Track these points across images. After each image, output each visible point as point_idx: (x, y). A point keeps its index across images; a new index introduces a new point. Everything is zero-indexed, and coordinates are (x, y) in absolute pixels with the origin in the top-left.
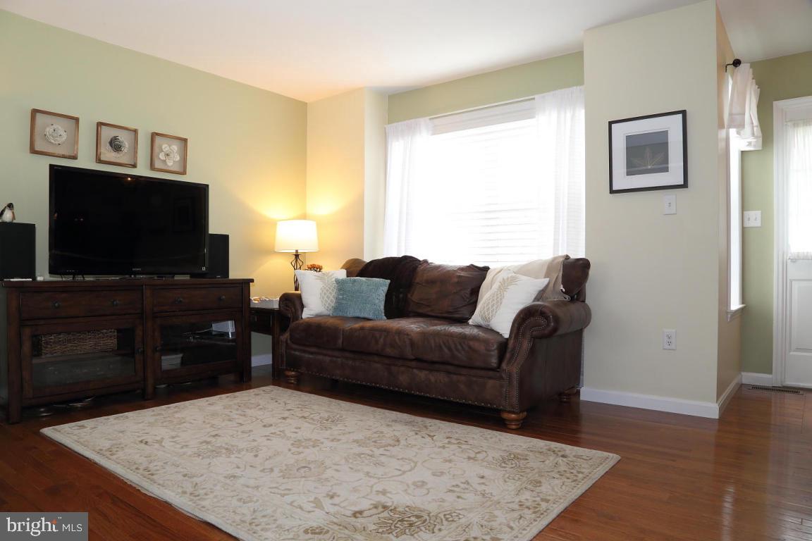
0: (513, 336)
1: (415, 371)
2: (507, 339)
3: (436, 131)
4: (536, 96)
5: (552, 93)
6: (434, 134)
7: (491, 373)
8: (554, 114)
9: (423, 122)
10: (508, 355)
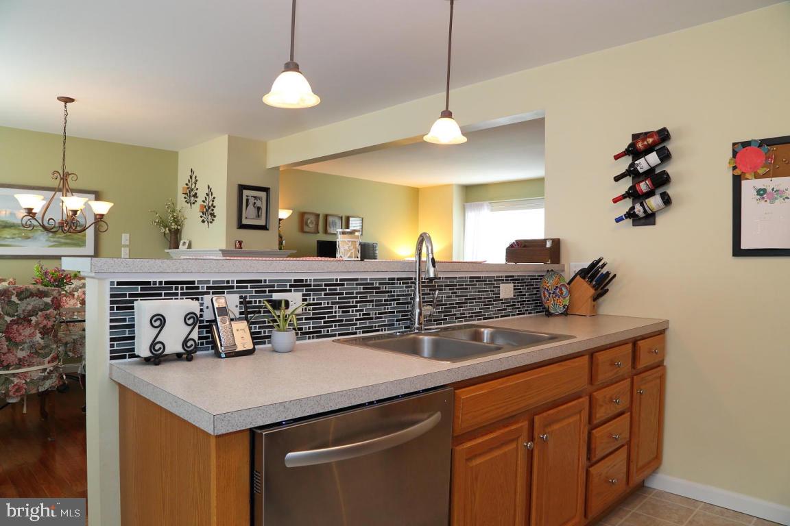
3: (492, 210)
9: (486, 203)
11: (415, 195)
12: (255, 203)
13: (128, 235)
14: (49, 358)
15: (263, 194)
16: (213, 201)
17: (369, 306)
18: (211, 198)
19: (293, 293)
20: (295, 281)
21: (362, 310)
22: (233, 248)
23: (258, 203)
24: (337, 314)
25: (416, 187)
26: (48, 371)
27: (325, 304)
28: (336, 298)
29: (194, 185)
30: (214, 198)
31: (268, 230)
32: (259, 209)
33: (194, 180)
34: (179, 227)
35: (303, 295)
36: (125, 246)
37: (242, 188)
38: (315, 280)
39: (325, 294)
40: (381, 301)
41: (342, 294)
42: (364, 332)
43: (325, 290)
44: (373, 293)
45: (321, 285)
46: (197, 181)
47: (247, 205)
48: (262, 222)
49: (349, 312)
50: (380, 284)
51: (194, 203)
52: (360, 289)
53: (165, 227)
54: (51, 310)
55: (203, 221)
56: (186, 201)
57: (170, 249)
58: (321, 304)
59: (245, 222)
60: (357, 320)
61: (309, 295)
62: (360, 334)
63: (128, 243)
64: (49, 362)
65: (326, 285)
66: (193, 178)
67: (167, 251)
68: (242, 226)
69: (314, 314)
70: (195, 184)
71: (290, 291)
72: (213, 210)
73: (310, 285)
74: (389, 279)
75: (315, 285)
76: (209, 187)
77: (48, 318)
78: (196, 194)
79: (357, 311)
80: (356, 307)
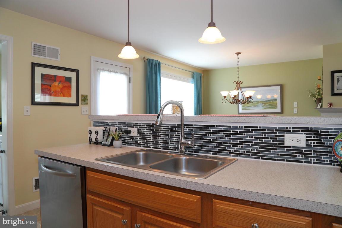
13: (297, 103)
17: (167, 137)
19: (134, 128)
20: (135, 123)
21: (163, 139)
24: (152, 139)
27: (146, 133)
28: (151, 132)
35: (138, 129)
36: (295, 108)
38: (142, 123)
39: (146, 130)
40: (173, 135)
41: (154, 130)
42: (164, 149)
43: (146, 128)
44: (168, 131)
45: (144, 126)
47: (338, 82)
49: (157, 138)
50: (172, 127)
52: (162, 129)
58: (145, 133)
60: (160, 142)
61: (140, 129)
62: (162, 149)
65: (147, 126)
69: (142, 137)
71: (133, 127)
73: (140, 125)
74: (177, 125)
75: (142, 126)
79: (160, 138)
80: (160, 136)
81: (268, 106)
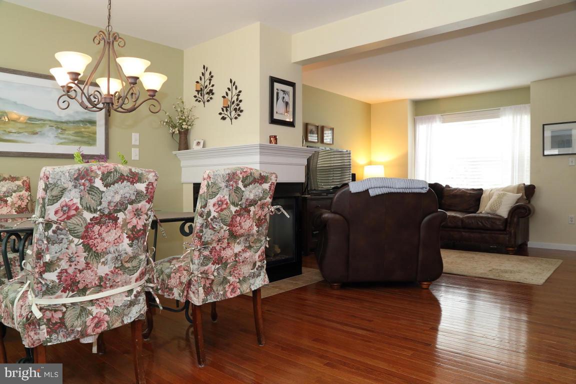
0: (510, 217)
1: (463, 233)
2: (507, 219)
3: (444, 122)
4: (501, 108)
5: (509, 107)
6: (442, 123)
7: (502, 232)
8: (511, 117)
9: (438, 116)
10: (508, 225)
11: (368, 108)
12: (284, 98)
13: (138, 135)
14: (137, 275)
15: (289, 89)
16: (238, 95)
18: (235, 92)
22: (267, 143)
23: (287, 99)
25: (370, 103)
26: (135, 292)
29: (208, 81)
30: (240, 92)
31: (294, 127)
32: (287, 104)
33: (207, 76)
34: (189, 127)
36: (135, 146)
37: (273, 80)
46: (212, 77)
47: (277, 99)
48: (289, 119)
51: (208, 101)
53: (174, 127)
54: (144, 203)
55: (224, 118)
56: (196, 100)
57: (179, 150)
59: (276, 117)
63: (138, 143)
64: (136, 280)
66: (207, 73)
67: (174, 152)
68: (273, 121)
70: (210, 80)
72: (238, 105)
76: (231, 81)
77: (139, 215)
78: (211, 91)
81: (72, 138)
